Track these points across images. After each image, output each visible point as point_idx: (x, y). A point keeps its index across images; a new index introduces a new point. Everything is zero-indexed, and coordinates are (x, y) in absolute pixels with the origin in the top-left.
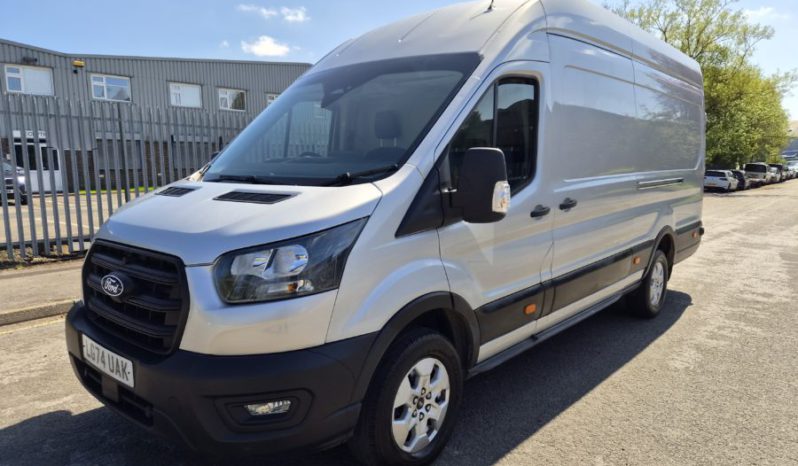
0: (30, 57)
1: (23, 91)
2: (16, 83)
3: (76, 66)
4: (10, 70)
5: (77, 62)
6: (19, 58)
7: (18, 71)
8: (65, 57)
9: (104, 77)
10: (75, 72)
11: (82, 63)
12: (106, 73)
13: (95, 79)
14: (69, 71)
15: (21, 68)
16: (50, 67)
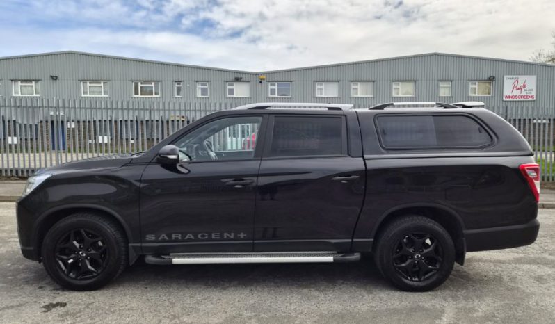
0: (238, 78)
1: (235, 96)
2: (231, 92)
3: (261, 79)
4: (229, 85)
5: (262, 77)
6: (234, 78)
7: (232, 85)
8: (256, 74)
9: (276, 84)
10: (261, 82)
11: (264, 77)
12: (277, 81)
13: (271, 85)
14: (258, 82)
15: (234, 84)
16: (249, 82)
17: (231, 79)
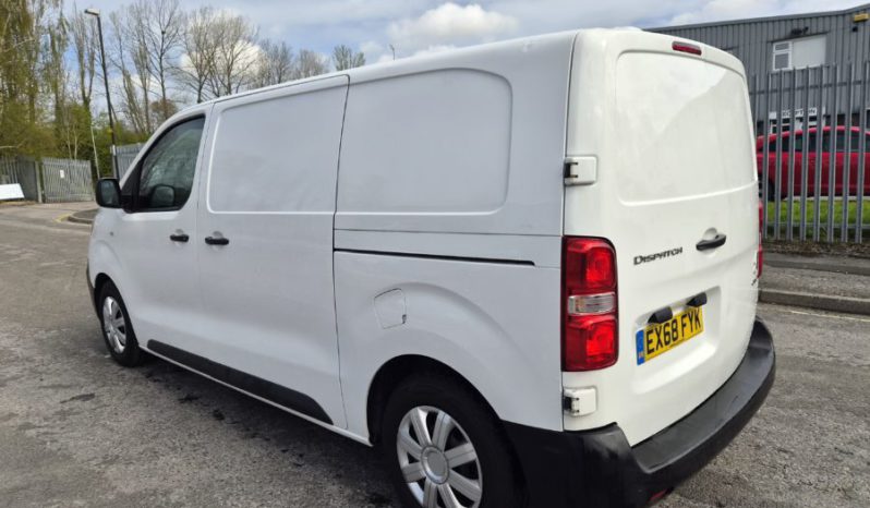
0: (799, 28)
1: (789, 68)
2: (783, 60)
3: (857, 22)
4: (778, 48)
5: (857, 17)
6: (789, 30)
7: (786, 47)
8: (843, 14)
10: (855, 30)
11: (864, 16)
14: (848, 30)
15: (790, 43)
16: (824, 33)
17: (782, 35)
